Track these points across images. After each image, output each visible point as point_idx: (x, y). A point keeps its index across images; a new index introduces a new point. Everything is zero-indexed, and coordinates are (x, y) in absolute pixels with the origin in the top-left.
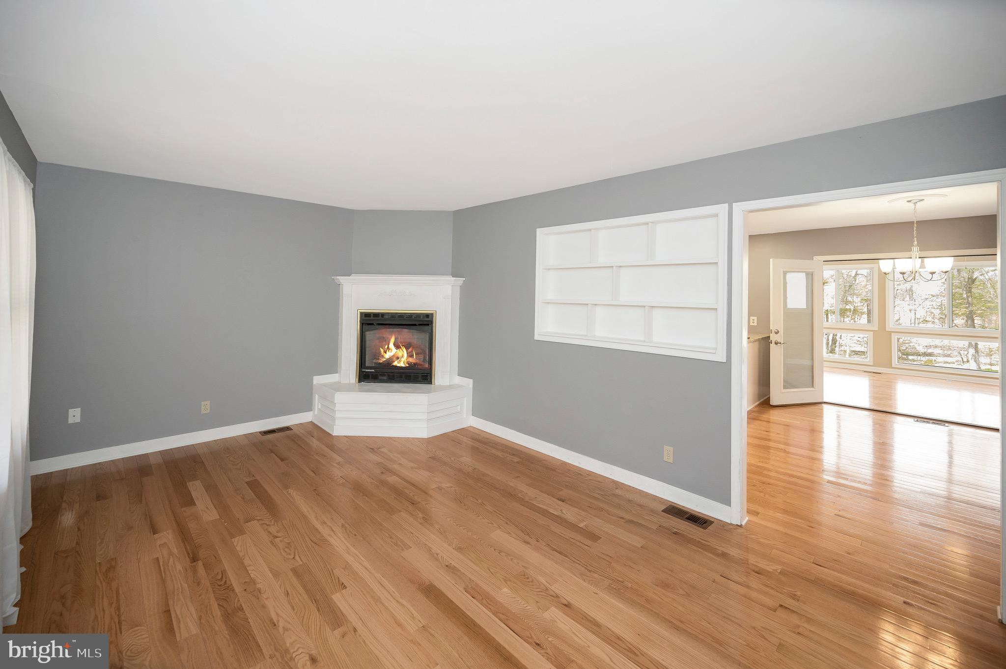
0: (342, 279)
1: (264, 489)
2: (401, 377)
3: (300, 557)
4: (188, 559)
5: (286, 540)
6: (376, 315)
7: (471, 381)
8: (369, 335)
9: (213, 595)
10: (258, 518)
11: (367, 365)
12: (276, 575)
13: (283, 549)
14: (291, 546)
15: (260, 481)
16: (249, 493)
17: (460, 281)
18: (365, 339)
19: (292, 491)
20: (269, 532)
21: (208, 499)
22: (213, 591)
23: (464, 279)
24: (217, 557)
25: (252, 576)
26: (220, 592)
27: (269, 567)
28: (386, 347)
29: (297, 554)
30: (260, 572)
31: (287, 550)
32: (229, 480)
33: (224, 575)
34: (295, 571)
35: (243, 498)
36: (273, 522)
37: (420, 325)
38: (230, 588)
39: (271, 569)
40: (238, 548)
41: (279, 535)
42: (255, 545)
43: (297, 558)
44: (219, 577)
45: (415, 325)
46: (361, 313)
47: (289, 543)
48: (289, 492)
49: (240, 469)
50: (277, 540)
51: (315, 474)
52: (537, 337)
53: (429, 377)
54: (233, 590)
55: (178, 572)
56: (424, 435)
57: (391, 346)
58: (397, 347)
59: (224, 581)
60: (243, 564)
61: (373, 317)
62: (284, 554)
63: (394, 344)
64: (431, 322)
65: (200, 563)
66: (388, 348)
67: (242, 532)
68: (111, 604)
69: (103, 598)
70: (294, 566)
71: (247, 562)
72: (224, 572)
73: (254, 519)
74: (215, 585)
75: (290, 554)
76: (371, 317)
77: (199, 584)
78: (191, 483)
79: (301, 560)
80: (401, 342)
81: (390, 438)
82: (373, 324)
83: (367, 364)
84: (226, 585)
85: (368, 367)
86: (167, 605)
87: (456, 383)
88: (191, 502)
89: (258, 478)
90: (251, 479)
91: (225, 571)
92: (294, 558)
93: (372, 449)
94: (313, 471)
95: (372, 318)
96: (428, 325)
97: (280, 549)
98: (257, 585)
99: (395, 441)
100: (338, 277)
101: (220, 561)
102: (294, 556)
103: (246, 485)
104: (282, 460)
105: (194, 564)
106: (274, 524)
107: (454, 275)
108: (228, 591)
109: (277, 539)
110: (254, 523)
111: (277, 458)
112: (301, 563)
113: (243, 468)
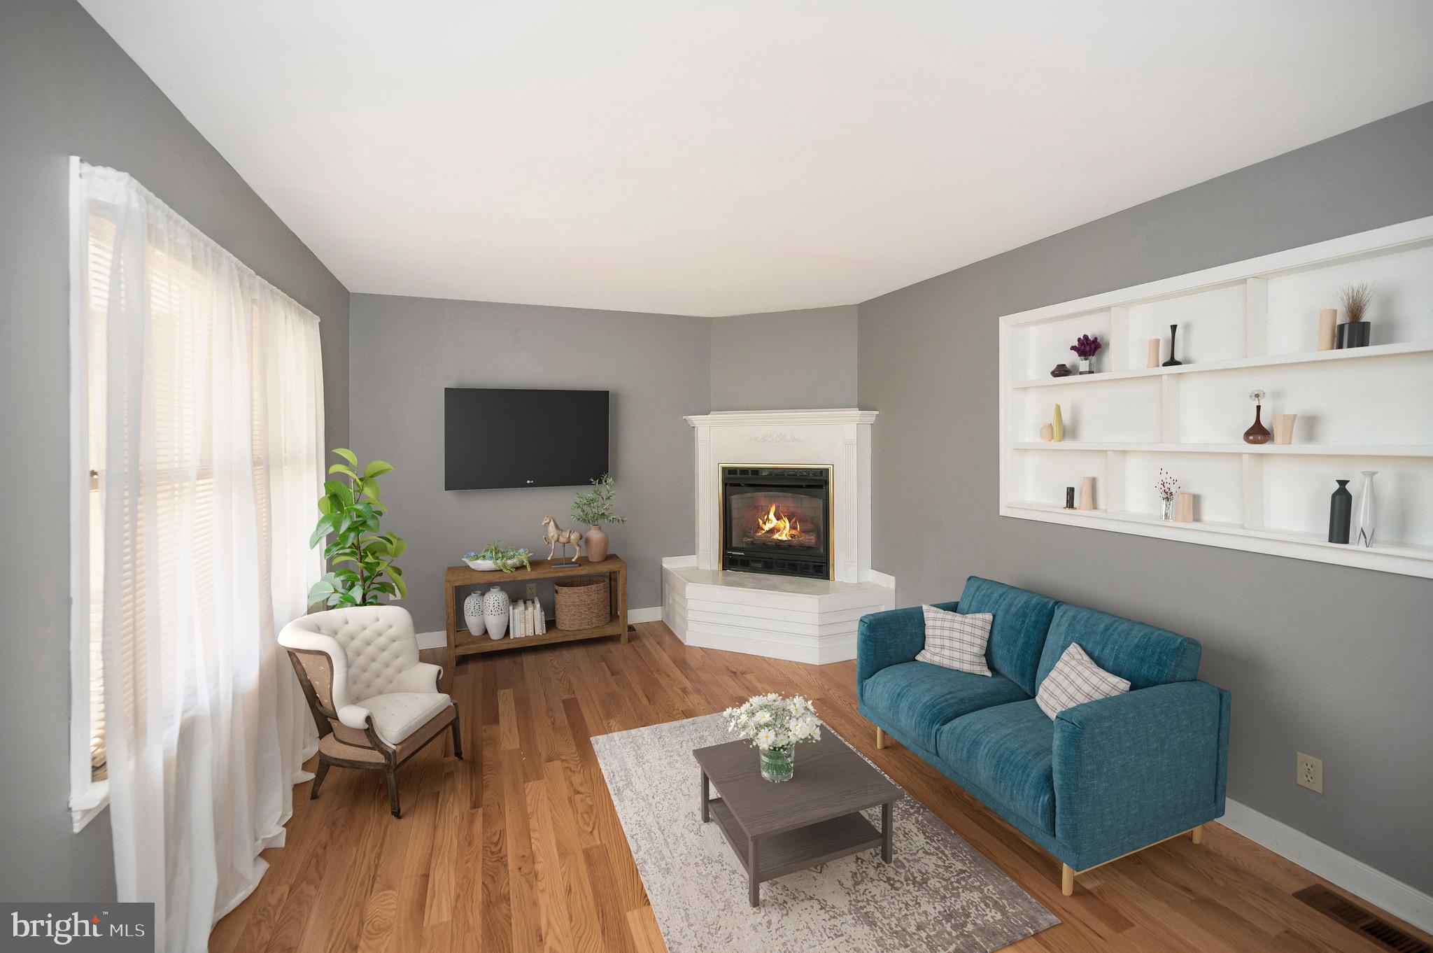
0: (695, 420)
1: (582, 716)
2: (783, 566)
3: (600, 834)
4: (469, 803)
5: (588, 801)
6: (744, 471)
7: (893, 578)
8: (736, 501)
9: (481, 865)
10: (563, 757)
11: (733, 545)
12: (563, 854)
13: (582, 814)
14: (592, 811)
15: (580, 702)
16: (562, 717)
17: (871, 416)
18: (730, 505)
19: (614, 723)
20: (571, 782)
21: (514, 719)
22: (483, 859)
23: (877, 412)
24: (501, 808)
25: (534, 847)
26: (490, 863)
27: (556, 839)
28: (766, 517)
29: (596, 827)
30: (544, 844)
31: (586, 816)
32: (544, 693)
33: (501, 839)
34: (587, 853)
35: (553, 724)
36: (579, 768)
37: (809, 487)
38: (502, 860)
39: (559, 844)
40: (528, 800)
41: (581, 789)
42: (549, 799)
43: (596, 833)
44: (495, 840)
45: (800, 487)
46: (724, 469)
47: (591, 807)
48: (610, 725)
49: (561, 680)
50: (578, 797)
51: (649, 701)
52: (1003, 512)
53: (824, 568)
54: (506, 866)
55: (454, 817)
56: (814, 659)
57: (772, 516)
58: (778, 518)
59: (499, 847)
60: (528, 825)
61: (740, 474)
62: (581, 823)
63: (775, 515)
64: (827, 483)
65: (480, 811)
66: (768, 519)
67: (539, 777)
68: (374, 846)
69: (369, 836)
70: (588, 846)
71: (533, 823)
72: (503, 833)
73: (558, 759)
74: (487, 850)
75: (588, 825)
76: (736, 474)
77: (470, 843)
78: (502, 691)
79: (600, 839)
80: (782, 512)
81: (763, 659)
82: (739, 485)
83: (735, 544)
84: (499, 855)
85: (735, 547)
86: (429, 866)
87: (870, 581)
88: (495, 720)
89: (578, 697)
90: (570, 697)
91: (505, 830)
92: (591, 832)
93: (735, 673)
94: (647, 696)
95: (738, 475)
96: (822, 487)
97: (577, 813)
98: (536, 865)
99: (769, 664)
100: (690, 417)
101: (502, 814)
102: (593, 828)
103: (561, 705)
104: (613, 674)
105: (473, 811)
106: (580, 771)
107: (862, 408)
108: (500, 863)
109: (579, 795)
110: (557, 764)
111: (607, 669)
112: (599, 843)
113: (564, 679)
